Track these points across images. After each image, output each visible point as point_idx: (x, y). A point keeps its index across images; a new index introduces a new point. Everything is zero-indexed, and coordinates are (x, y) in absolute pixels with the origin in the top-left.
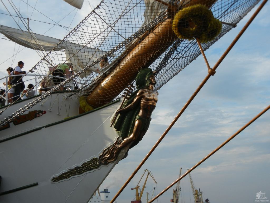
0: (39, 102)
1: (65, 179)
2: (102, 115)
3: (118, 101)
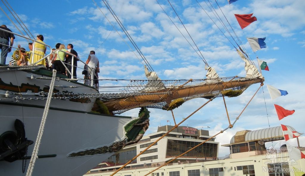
0: (74, 88)
1: (80, 156)
2: (119, 120)
3: (130, 118)
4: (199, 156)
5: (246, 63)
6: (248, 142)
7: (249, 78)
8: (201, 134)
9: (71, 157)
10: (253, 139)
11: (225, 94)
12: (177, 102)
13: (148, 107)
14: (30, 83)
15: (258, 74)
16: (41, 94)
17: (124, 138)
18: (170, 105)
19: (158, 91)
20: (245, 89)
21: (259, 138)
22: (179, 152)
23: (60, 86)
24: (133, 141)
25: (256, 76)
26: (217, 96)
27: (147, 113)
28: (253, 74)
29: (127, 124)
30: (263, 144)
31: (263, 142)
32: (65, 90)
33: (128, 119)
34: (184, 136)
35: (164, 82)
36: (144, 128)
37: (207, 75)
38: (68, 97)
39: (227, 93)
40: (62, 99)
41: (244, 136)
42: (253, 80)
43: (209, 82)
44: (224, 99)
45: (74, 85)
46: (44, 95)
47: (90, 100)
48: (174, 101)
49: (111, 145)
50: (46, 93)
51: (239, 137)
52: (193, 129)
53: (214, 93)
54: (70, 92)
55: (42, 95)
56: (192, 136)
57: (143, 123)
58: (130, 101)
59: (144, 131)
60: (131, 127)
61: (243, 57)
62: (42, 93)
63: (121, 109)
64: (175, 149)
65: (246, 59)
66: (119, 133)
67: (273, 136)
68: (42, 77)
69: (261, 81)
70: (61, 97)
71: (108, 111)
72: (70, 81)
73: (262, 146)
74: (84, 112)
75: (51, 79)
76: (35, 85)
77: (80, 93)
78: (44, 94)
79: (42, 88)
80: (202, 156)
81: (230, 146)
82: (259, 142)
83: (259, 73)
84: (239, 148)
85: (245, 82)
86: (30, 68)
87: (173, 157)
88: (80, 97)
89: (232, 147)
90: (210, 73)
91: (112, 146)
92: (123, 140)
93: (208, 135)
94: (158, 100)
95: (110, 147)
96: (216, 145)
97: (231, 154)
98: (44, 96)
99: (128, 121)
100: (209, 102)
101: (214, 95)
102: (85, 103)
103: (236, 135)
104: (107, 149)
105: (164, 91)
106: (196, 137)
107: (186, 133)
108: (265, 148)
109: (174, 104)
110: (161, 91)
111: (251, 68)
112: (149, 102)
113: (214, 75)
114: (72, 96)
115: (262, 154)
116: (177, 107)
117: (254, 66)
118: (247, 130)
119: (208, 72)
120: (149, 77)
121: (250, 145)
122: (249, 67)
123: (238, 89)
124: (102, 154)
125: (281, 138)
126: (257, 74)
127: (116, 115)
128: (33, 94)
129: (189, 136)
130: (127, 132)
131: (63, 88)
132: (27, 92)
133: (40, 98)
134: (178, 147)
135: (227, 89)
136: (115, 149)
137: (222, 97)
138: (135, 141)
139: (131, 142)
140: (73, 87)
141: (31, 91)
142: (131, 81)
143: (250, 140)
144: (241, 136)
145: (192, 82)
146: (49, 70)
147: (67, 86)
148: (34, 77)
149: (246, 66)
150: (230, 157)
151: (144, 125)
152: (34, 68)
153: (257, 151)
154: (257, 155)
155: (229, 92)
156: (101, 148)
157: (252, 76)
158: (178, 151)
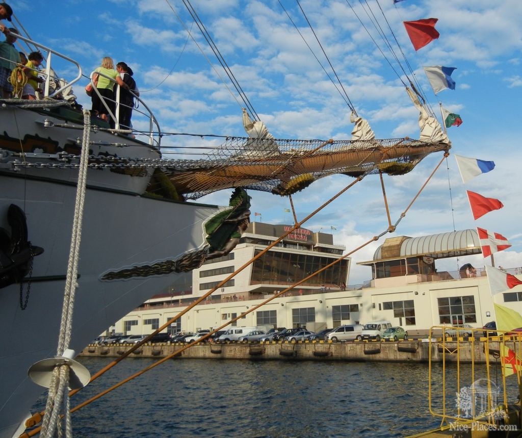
0: (121, 147)
1: (123, 279)
2: (197, 212)
3: (216, 207)
4: (312, 283)
5: (421, 113)
6: (405, 259)
7: (426, 141)
8: (317, 240)
9: (107, 280)
10: (414, 253)
11: (384, 169)
12: (301, 180)
13: (247, 188)
14: (41, 135)
15: (442, 135)
16: (61, 156)
17: (204, 246)
18: (289, 186)
19: (268, 159)
20: (417, 161)
21: (426, 252)
22: (276, 273)
23: (96, 143)
24: (219, 251)
25: (437, 138)
26: (370, 171)
27: (246, 199)
28: (433, 134)
29: (210, 218)
30: (431, 263)
31: (432, 259)
32: (104, 149)
33: (212, 210)
34: (286, 244)
35: (278, 142)
36: (240, 228)
37: (353, 131)
38: (111, 165)
39: (389, 168)
40: (99, 168)
41: (399, 247)
42: (433, 145)
43: (358, 145)
44: (381, 178)
45: (124, 142)
46: (67, 160)
47: (146, 172)
48: (295, 179)
49: (180, 258)
50: (70, 155)
51: (390, 249)
52: (303, 231)
53: (366, 166)
54: (113, 155)
55: (63, 159)
56: (301, 245)
57: (240, 218)
58: (218, 176)
59: (241, 233)
60: (216, 226)
61: (417, 102)
62: (63, 155)
63: (199, 190)
64: (269, 268)
65: (421, 106)
66: (195, 236)
67: (451, 248)
68: (65, 124)
69: (444, 147)
70: (98, 164)
71: (176, 194)
72: (116, 134)
73: (429, 265)
74: (134, 194)
75: (83, 129)
76: (49, 138)
77: (132, 158)
78: (67, 158)
79: (62, 145)
80: (318, 281)
81: (372, 265)
82: (425, 259)
83: (442, 132)
84: (388, 268)
85: (419, 149)
86: (42, 105)
87: (264, 284)
88: (131, 165)
89: (377, 267)
90: (359, 128)
91: (181, 261)
92: (202, 249)
93: (331, 243)
94: (269, 177)
95: (177, 262)
96: (344, 263)
97: (373, 279)
98: (67, 162)
99: (212, 213)
100: (355, 182)
101: (364, 170)
102: (137, 176)
103: (385, 246)
104: (172, 265)
105: (277, 158)
106: (308, 247)
107: (291, 239)
108: (434, 270)
109: (296, 185)
110: (273, 158)
111: (429, 123)
112: (252, 179)
113: (367, 133)
114: (118, 163)
115: (429, 280)
116: (300, 191)
117: (436, 120)
118: (404, 237)
119: (357, 126)
120: (251, 130)
121: (408, 264)
122: (427, 122)
123: (405, 160)
124: (163, 275)
125: (463, 253)
126: (440, 134)
127: (188, 201)
128: (46, 156)
129: (295, 244)
130: (209, 234)
131: (102, 147)
132: (35, 151)
133: (59, 164)
134: (274, 263)
135: (389, 161)
136: (186, 267)
137: (379, 175)
138: (223, 252)
139: (216, 253)
140: (119, 146)
141: (41, 150)
142: (227, 139)
143: (408, 254)
144: (394, 246)
145: (332, 144)
146: (74, 110)
147: (110, 144)
148: (51, 123)
149: (421, 118)
150: (372, 285)
151: (240, 223)
152: (50, 105)
153: (420, 275)
154: (420, 282)
155: (392, 166)
156: (161, 265)
157: (431, 138)
158: (274, 272)
